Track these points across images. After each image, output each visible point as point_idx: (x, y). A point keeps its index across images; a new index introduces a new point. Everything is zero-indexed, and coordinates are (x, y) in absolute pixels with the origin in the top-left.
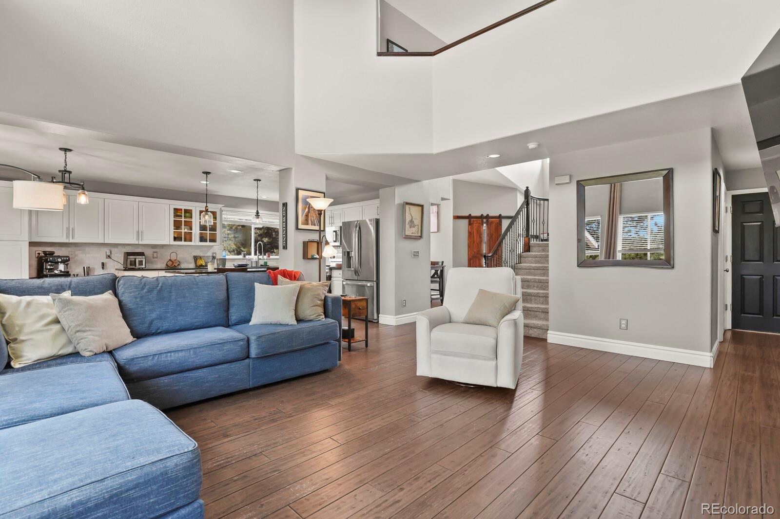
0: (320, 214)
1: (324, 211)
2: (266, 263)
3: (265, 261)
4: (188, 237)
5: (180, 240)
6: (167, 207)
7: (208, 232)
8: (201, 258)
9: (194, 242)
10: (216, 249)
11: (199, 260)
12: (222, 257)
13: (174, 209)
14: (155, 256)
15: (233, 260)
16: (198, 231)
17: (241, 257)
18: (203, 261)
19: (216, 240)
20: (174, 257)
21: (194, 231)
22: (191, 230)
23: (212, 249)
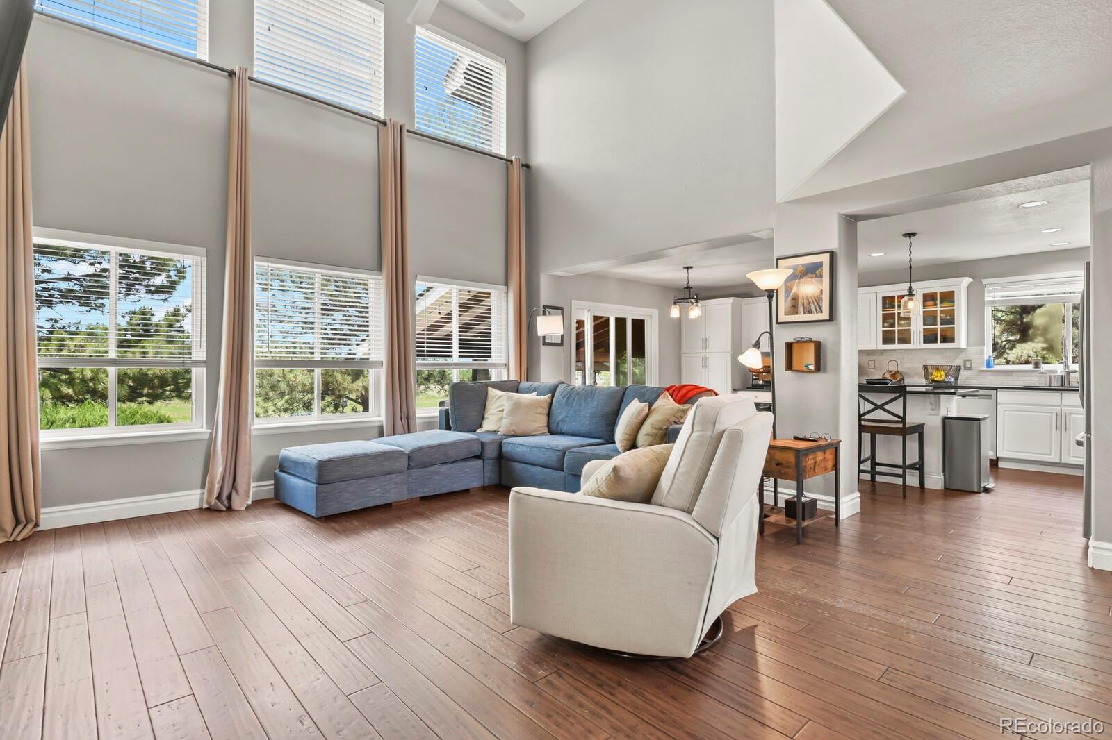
0: (770, 297)
1: (777, 290)
4: (904, 336)
5: (892, 341)
6: (873, 297)
7: (939, 326)
8: (937, 368)
9: (915, 344)
10: (972, 352)
11: (935, 373)
12: (985, 368)
13: (884, 299)
14: (872, 366)
15: (1009, 373)
16: (921, 327)
17: (1030, 367)
18: (943, 373)
19: (954, 338)
20: (893, 368)
21: (913, 328)
22: (910, 325)
23: (964, 353)
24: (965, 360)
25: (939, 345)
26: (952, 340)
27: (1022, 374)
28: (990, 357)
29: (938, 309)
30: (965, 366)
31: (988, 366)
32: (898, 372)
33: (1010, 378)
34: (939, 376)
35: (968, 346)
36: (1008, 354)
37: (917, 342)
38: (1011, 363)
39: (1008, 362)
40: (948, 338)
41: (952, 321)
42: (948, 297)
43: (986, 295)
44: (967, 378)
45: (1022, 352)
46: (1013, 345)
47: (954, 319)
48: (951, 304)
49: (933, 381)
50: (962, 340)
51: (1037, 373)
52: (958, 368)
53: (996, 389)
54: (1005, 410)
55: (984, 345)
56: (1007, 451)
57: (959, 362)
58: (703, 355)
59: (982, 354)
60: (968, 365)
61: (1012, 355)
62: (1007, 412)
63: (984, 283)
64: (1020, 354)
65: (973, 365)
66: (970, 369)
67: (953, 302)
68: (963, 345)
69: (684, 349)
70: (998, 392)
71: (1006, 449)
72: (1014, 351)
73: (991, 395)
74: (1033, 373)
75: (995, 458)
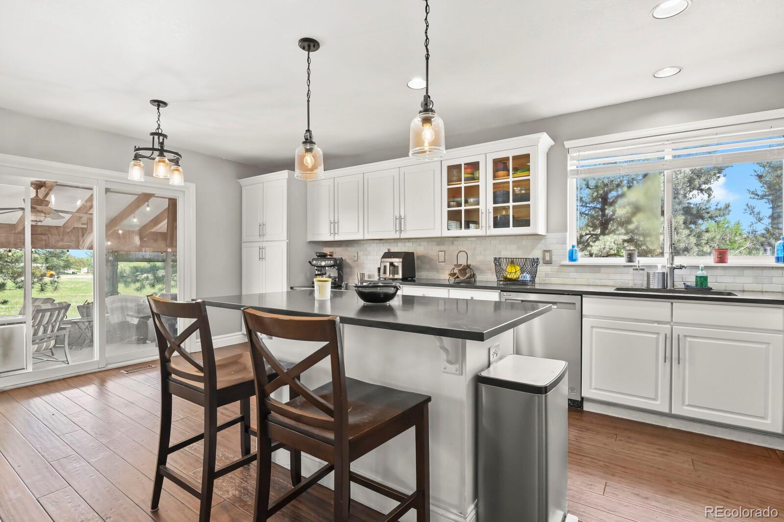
2: (705, 279)
3: (700, 273)
4: (472, 219)
5: (459, 225)
6: (437, 166)
7: (511, 204)
8: (512, 262)
9: (484, 228)
10: (552, 241)
11: (510, 269)
12: (567, 262)
13: (450, 168)
14: (442, 259)
15: (597, 269)
16: (491, 206)
17: (622, 261)
18: (518, 268)
19: (529, 221)
20: (463, 262)
21: (481, 207)
22: (478, 204)
23: (543, 241)
24: (545, 251)
25: (511, 230)
26: (526, 223)
27: (613, 270)
28: (573, 247)
29: (511, 179)
30: (544, 259)
31: (572, 258)
32: (468, 266)
33: (597, 275)
34: (513, 272)
35: (547, 232)
36: (592, 246)
37: (486, 226)
38: (594, 255)
39: (591, 255)
40: (523, 221)
41: (526, 197)
42: (523, 163)
43: (569, 162)
44: (547, 275)
45: (605, 245)
46: (596, 238)
47: (529, 194)
48: (526, 173)
49: (506, 279)
50: (539, 224)
51: (631, 270)
52: (535, 262)
53: (581, 294)
54: (592, 327)
55: (566, 231)
56: (595, 389)
57: (537, 254)
58: (260, 244)
59: (564, 243)
60: (547, 258)
61: (596, 247)
62: (595, 330)
63: (567, 147)
64: (603, 246)
65: (554, 258)
66: (549, 263)
67: (529, 170)
68: (541, 230)
69: (244, 238)
70: (583, 298)
71: (593, 386)
72: (597, 243)
73: (574, 304)
74: (626, 269)
75: (579, 399)
